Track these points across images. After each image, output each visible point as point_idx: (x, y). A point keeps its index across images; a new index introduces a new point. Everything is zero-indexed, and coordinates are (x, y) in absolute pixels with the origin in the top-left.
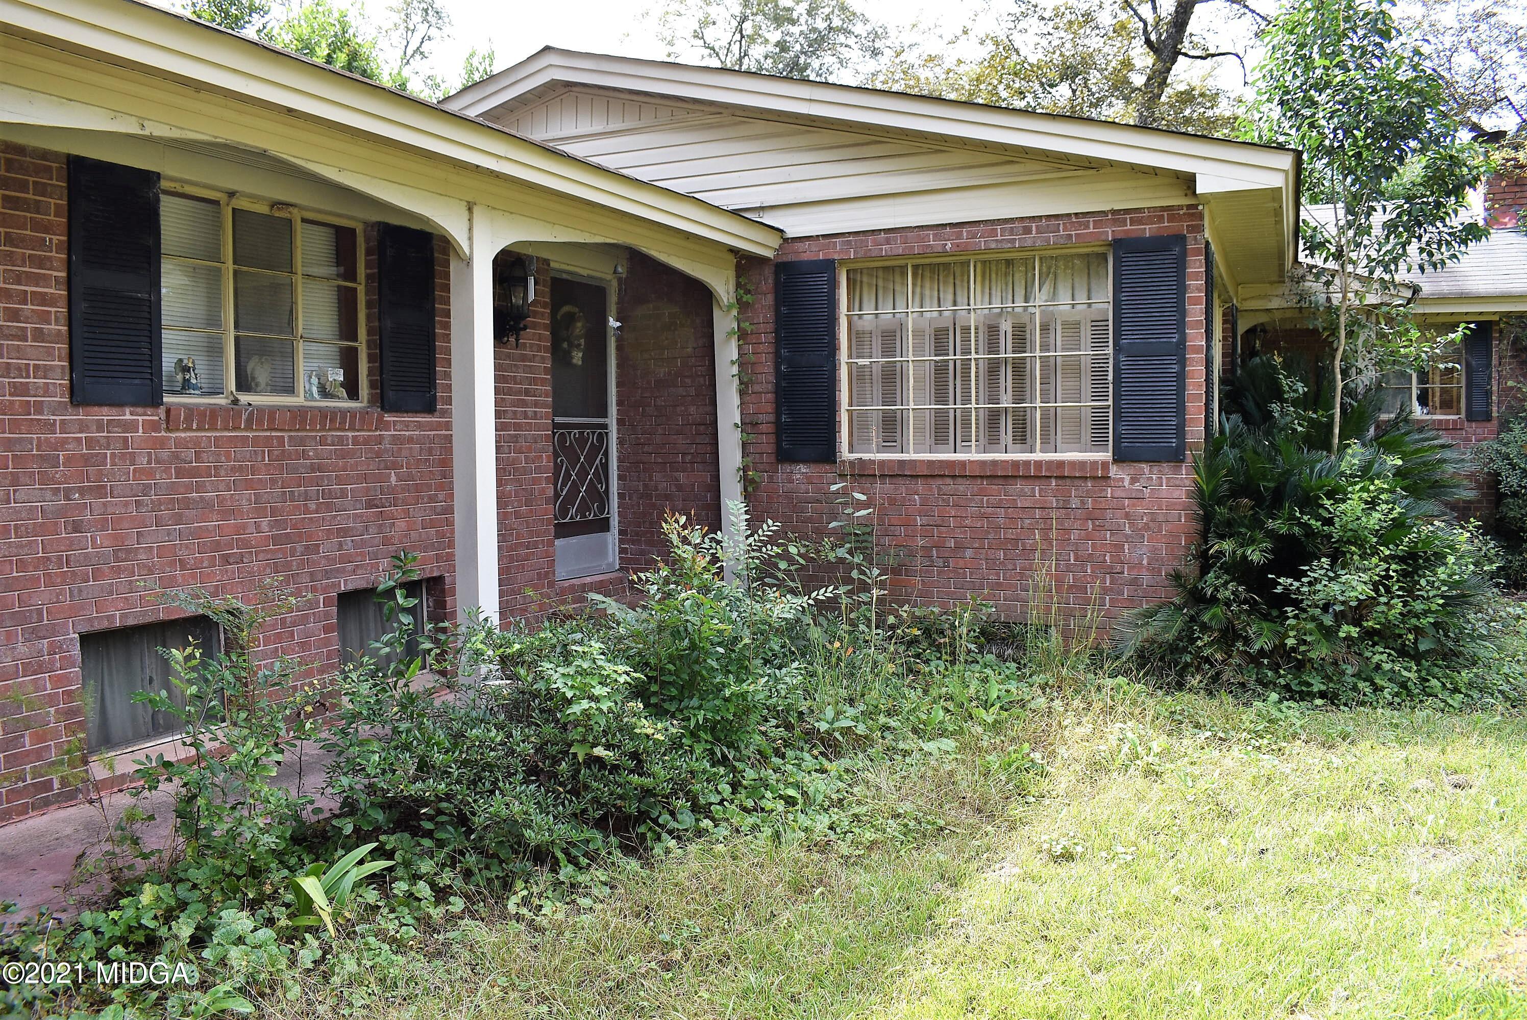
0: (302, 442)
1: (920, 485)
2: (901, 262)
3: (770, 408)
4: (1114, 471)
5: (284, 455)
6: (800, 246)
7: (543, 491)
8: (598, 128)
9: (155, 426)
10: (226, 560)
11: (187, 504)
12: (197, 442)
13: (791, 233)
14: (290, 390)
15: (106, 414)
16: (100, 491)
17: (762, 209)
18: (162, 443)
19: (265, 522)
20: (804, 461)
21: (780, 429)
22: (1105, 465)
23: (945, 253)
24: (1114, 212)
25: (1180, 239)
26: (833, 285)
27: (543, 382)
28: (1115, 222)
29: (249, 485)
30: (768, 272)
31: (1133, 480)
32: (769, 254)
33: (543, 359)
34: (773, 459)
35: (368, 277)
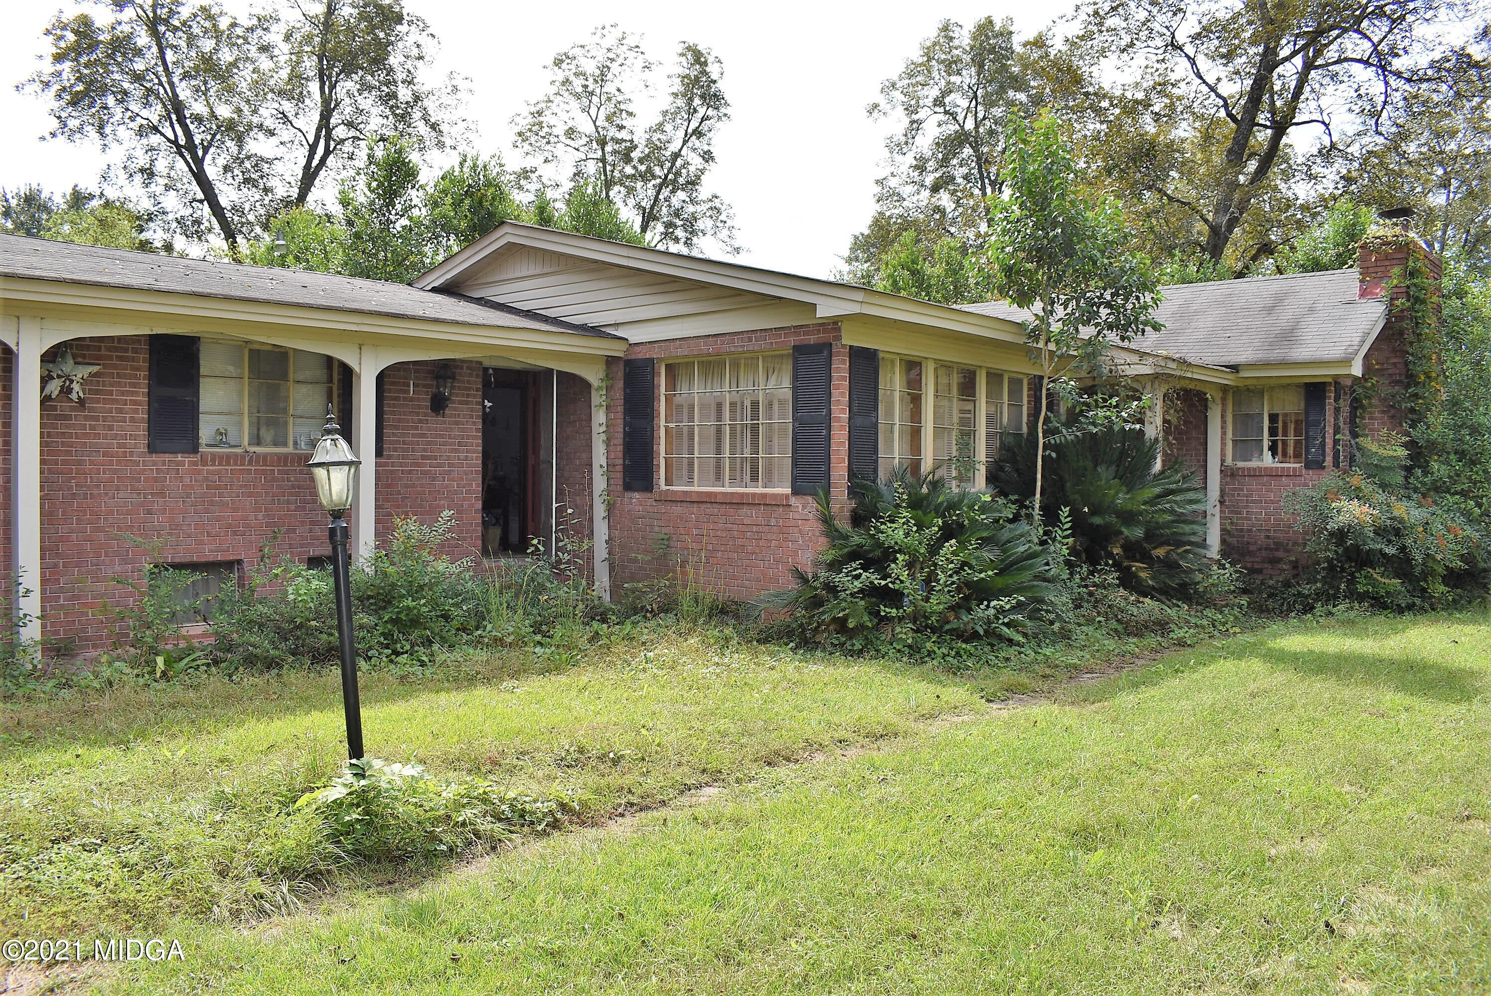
0: (286, 472)
1: (695, 508)
2: (691, 360)
3: (621, 455)
4: (793, 501)
5: (274, 480)
6: (637, 349)
7: (472, 505)
8: (538, 271)
9: (195, 464)
10: (235, 533)
11: (212, 503)
12: (219, 472)
13: (633, 340)
14: (285, 444)
15: (167, 457)
16: (162, 494)
17: (616, 325)
18: (199, 472)
19: (260, 516)
20: (638, 491)
21: (626, 469)
22: (787, 496)
23: (709, 355)
24: (795, 327)
25: (827, 346)
26: (654, 374)
27: (475, 437)
28: (797, 334)
29: (250, 495)
30: (621, 365)
31: (804, 507)
32: (621, 355)
33: (474, 423)
34: (620, 488)
35: (339, 380)
